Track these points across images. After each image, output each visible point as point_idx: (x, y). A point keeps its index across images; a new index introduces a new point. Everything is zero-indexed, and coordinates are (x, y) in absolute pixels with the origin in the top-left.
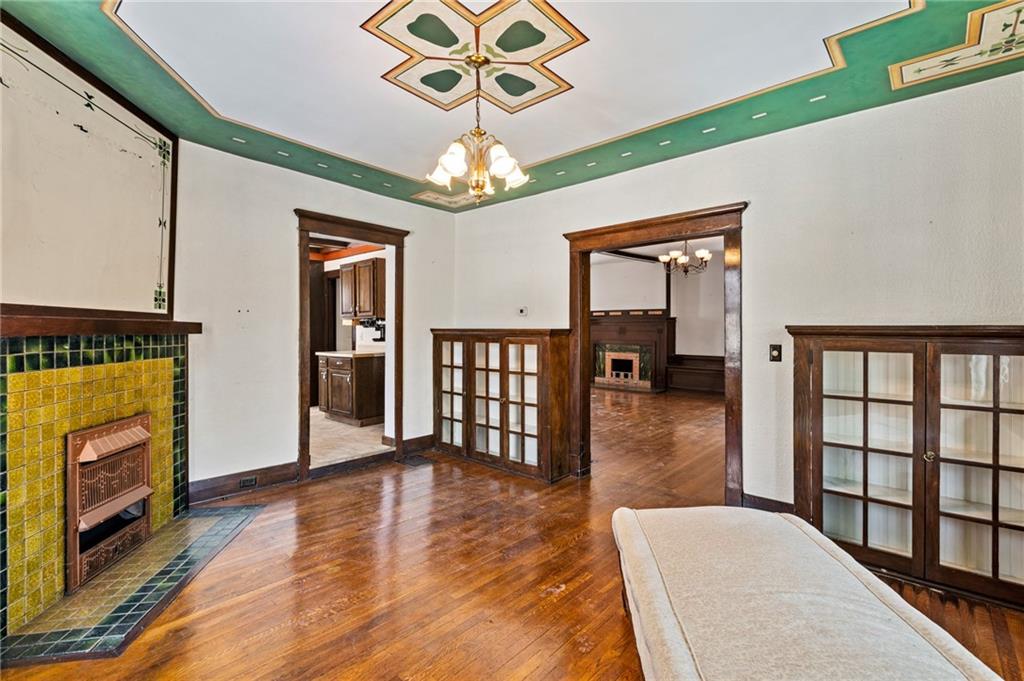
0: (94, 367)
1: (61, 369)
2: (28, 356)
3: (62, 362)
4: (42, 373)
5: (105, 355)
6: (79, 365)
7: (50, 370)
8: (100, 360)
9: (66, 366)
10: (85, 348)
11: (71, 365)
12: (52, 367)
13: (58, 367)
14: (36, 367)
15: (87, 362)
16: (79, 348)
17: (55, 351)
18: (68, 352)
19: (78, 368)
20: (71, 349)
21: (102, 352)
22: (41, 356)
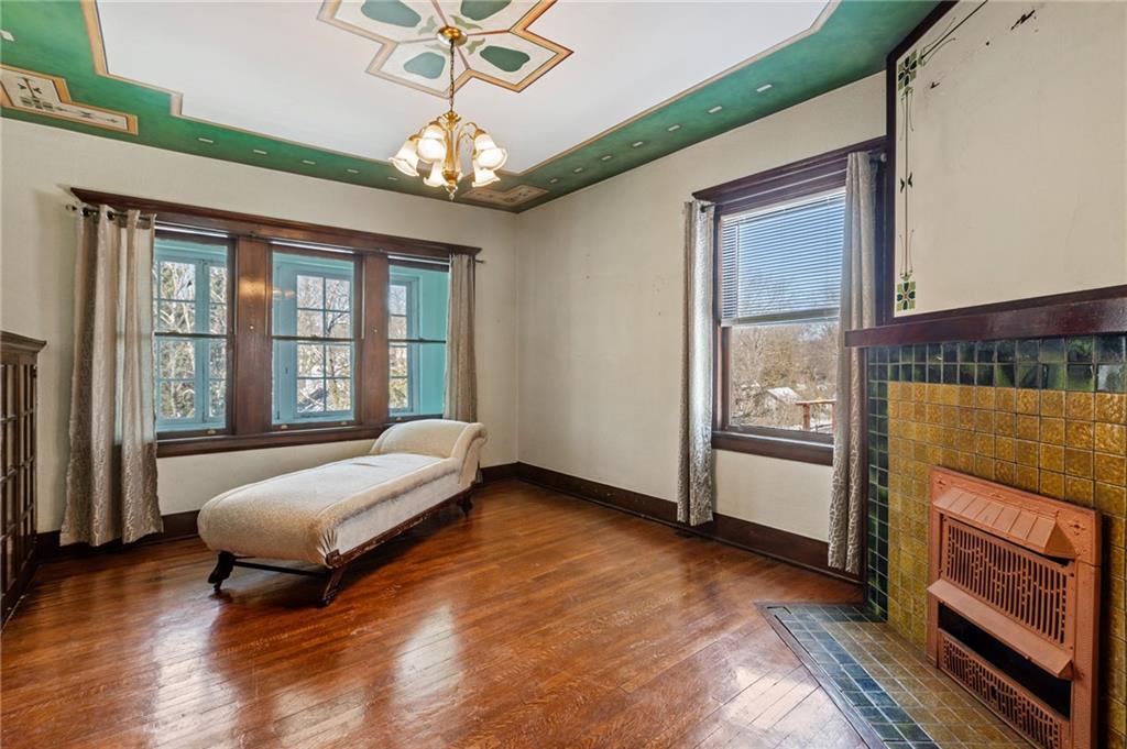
0: (975, 390)
1: (932, 385)
2: (903, 366)
3: (934, 377)
4: (913, 385)
5: (997, 374)
6: (955, 383)
7: (922, 384)
8: (987, 380)
9: (939, 382)
10: (966, 360)
11: (944, 382)
12: (924, 381)
13: (930, 382)
14: (909, 379)
15: (967, 379)
16: (955, 361)
17: (928, 363)
18: (942, 364)
19: (953, 387)
20: (945, 360)
21: (992, 367)
22: (913, 368)
